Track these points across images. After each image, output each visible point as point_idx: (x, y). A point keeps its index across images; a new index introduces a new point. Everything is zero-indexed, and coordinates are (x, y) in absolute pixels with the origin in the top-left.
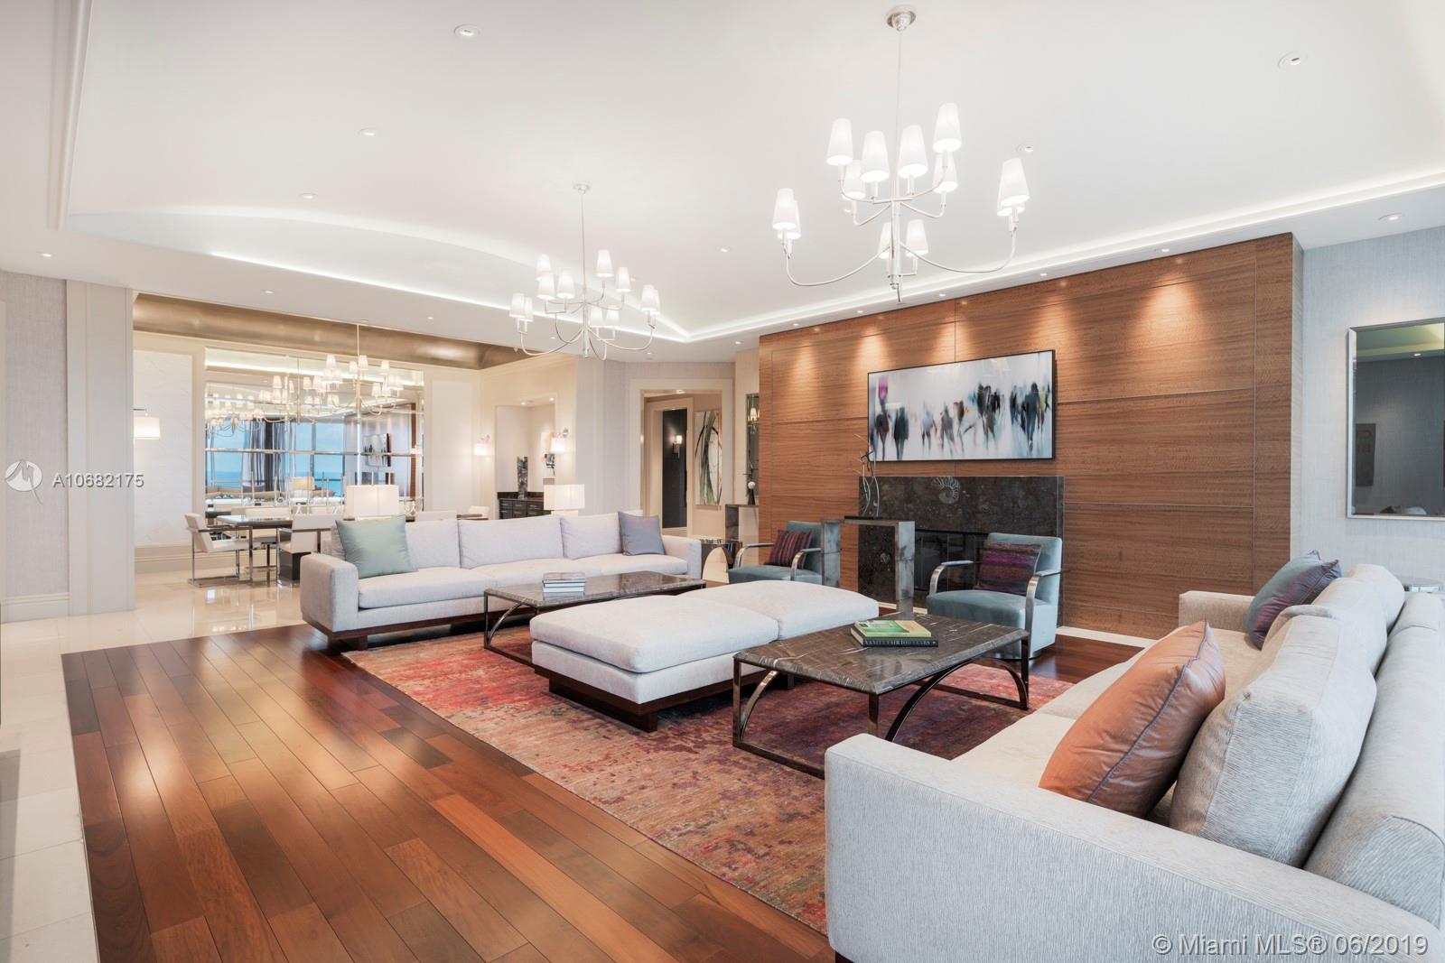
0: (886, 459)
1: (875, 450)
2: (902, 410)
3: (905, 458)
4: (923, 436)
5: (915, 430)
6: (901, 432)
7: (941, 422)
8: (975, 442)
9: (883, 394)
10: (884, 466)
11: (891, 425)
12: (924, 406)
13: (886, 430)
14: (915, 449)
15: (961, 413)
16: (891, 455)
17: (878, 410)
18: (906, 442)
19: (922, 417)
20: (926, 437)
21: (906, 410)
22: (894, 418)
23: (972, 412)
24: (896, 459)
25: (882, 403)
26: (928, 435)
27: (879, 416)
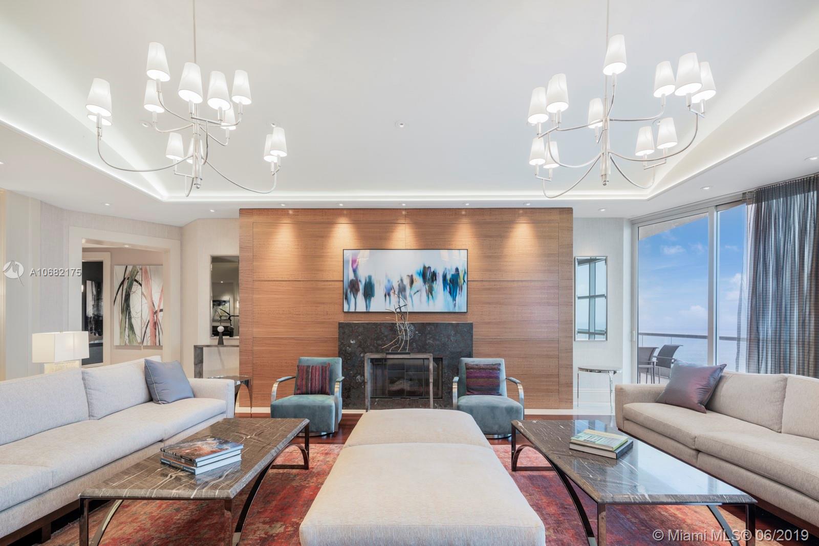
0: (357, 311)
1: (348, 303)
2: (370, 277)
3: (372, 310)
4: (385, 296)
5: (379, 291)
6: (369, 292)
7: (398, 287)
8: (420, 301)
9: (355, 266)
10: (354, 315)
11: (361, 287)
12: (386, 276)
13: (357, 290)
14: (379, 304)
15: (412, 282)
16: (361, 307)
17: (352, 276)
18: (372, 299)
19: (385, 282)
20: (387, 296)
21: (373, 278)
22: (363, 282)
23: (419, 281)
24: (365, 311)
25: (355, 271)
26: (389, 295)
27: (352, 281)
